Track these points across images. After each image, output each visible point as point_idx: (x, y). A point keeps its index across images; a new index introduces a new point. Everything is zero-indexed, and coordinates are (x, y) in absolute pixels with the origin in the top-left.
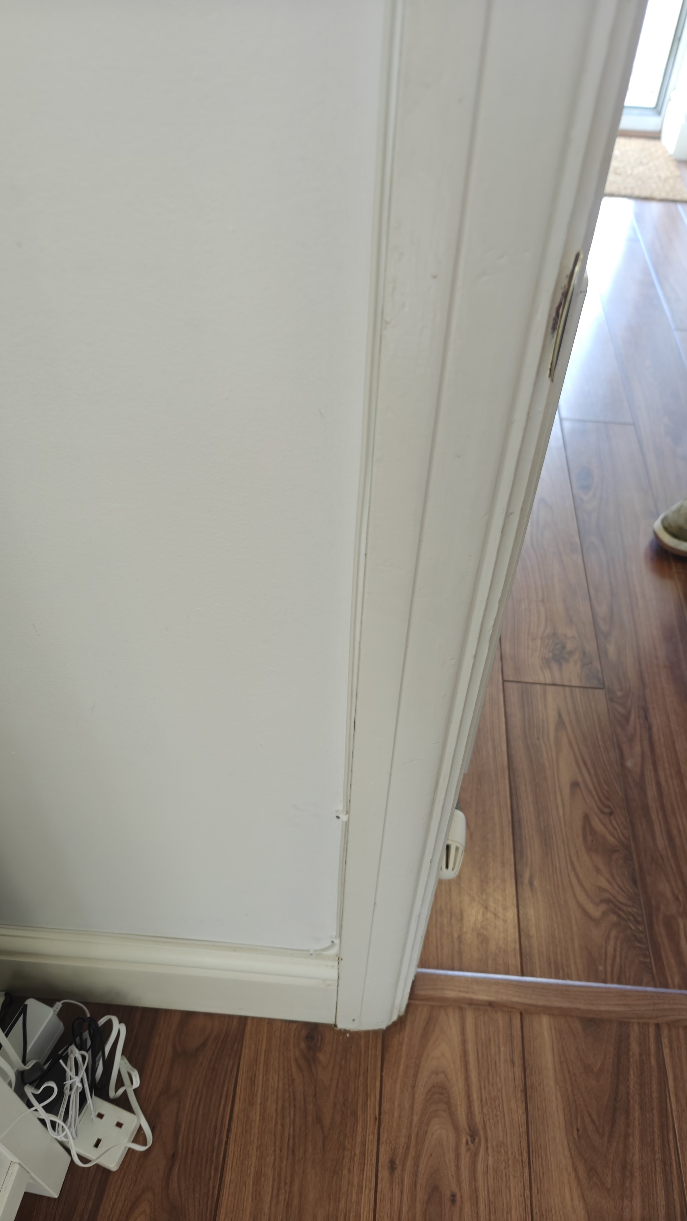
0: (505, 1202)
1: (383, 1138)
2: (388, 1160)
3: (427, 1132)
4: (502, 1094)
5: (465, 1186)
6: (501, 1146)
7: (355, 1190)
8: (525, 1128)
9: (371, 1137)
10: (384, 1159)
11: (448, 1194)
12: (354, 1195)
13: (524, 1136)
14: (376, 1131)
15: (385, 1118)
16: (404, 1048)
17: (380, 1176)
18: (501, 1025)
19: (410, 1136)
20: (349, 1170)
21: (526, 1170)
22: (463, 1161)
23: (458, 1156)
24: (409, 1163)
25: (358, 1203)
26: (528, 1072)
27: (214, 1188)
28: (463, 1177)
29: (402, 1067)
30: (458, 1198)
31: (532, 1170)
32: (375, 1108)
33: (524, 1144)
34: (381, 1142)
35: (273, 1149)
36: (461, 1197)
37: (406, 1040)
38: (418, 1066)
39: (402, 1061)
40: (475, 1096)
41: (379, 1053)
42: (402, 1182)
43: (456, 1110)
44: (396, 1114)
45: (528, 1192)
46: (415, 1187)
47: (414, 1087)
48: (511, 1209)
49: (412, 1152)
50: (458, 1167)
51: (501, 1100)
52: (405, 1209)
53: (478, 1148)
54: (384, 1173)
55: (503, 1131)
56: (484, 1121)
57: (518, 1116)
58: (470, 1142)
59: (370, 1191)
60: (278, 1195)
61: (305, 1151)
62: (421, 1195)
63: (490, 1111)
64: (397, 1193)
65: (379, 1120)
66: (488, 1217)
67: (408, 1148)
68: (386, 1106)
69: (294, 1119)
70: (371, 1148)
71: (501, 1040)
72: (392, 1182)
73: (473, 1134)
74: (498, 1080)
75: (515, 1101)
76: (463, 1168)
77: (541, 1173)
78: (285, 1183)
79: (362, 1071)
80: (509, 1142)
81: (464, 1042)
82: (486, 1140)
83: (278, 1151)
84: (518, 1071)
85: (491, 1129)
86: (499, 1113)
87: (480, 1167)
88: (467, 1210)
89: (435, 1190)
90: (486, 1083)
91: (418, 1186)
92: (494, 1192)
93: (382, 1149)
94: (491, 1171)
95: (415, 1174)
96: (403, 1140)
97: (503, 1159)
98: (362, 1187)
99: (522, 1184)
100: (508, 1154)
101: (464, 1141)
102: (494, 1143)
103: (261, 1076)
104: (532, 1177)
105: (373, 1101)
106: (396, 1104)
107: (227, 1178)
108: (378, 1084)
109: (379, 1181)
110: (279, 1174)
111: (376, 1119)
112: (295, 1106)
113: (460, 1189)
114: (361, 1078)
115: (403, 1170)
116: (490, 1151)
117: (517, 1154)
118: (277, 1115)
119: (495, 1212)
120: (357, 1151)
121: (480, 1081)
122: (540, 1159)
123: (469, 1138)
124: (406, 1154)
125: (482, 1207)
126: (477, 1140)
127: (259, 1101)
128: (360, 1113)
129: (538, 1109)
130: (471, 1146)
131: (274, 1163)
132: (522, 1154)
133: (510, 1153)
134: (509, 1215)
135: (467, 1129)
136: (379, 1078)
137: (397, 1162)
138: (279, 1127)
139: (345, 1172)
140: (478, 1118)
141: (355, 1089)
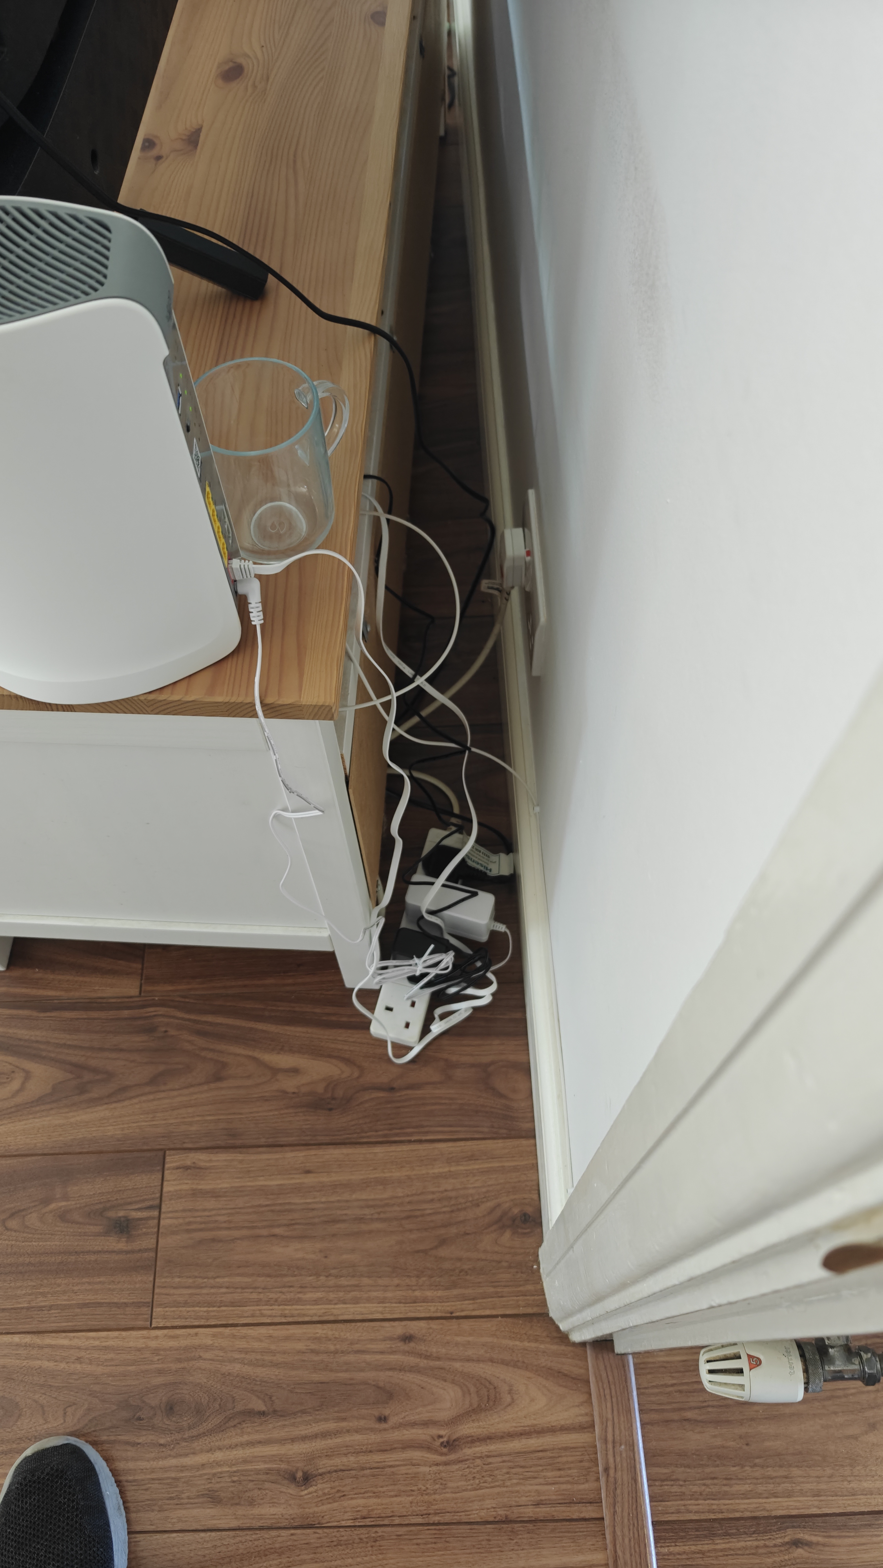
0: (385, 1489)
1: (434, 1325)
2: (412, 1332)
3: (445, 1381)
4: (499, 1486)
5: (396, 1435)
6: (441, 1484)
7: (379, 1294)
8: (465, 1519)
9: (433, 1309)
10: (414, 1327)
11: (386, 1412)
12: (375, 1294)
13: (456, 1518)
14: (439, 1315)
15: (453, 1325)
16: (533, 1345)
17: (396, 1323)
18: (582, 1487)
19: (438, 1359)
20: (398, 1286)
21: (419, 1520)
22: (420, 1431)
23: (426, 1424)
24: (412, 1360)
25: (369, 1300)
26: (530, 1526)
27: (368, 1137)
28: (405, 1432)
29: (511, 1343)
30: (384, 1426)
31: (421, 1528)
32: (462, 1311)
33: (447, 1518)
34: (430, 1321)
35: (409, 1193)
36: (385, 1430)
37: (542, 1346)
38: (515, 1365)
39: (518, 1343)
40: (493, 1447)
41: (522, 1311)
42: (393, 1352)
43: (473, 1421)
44: (459, 1339)
45: (397, 1521)
46: (390, 1369)
47: (492, 1360)
48: (379, 1497)
49: (423, 1363)
50: (413, 1424)
51: (492, 1485)
52: (368, 1357)
53: (436, 1452)
54: (399, 1329)
55: (458, 1487)
56: (466, 1460)
57: (477, 1510)
58: (441, 1440)
59: (382, 1313)
60: (368, 1207)
61: (411, 1231)
62: (383, 1377)
63: (478, 1469)
64: (382, 1346)
65: (450, 1317)
66: (368, 1465)
67: (428, 1357)
68: (466, 1325)
69: (439, 1213)
70: (422, 1310)
71: (564, 1487)
72: (391, 1339)
73: (451, 1445)
74: (515, 1481)
75: (494, 1506)
76: (414, 1431)
77: (419, 1541)
78: (379, 1213)
79: (499, 1290)
80: (448, 1495)
81: (552, 1430)
82: (446, 1464)
83: (408, 1199)
84: (530, 1512)
85: (457, 1470)
86: (477, 1481)
87: (417, 1455)
88: (374, 1438)
89: (388, 1394)
90: (509, 1464)
91: (390, 1373)
92: (393, 1473)
93: (422, 1324)
94: (414, 1470)
95: (402, 1369)
96: (434, 1350)
97: (428, 1486)
98: (383, 1302)
99: (405, 1514)
100: (435, 1494)
101: (442, 1433)
102: (443, 1474)
103: (477, 1167)
104: (413, 1528)
105: (468, 1308)
106: (470, 1339)
107: (378, 1150)
108: (488, 1312)
109: (392, 1323)
110: (387, 1205)
111: (451, 1313)
112: (452, 1211)
113: (393, 1428)
114: (492, 1290)
115: (405, 1353)
116: (434, 1468)
117: (436, 1507)
118: (442, 1192)
119: (373, 1476)
120: (417, 1293)
121: (510, 1454)
122: (433, 1540)
123: (445, 1439)
124: (420, 1355)
125: (377, 1457)
126: (445, 1450)
127: (453, 1169)
128: (455, 1292)
129: (489, 1540)
130: (438, 1443)
131: (397, 1197)
132: (436, 1514)
133: (437, 1497)
134: (371, 1495)
135: (454, 1437)
136: (494, 1312)
137: (412, 1344)
138: (430, 1197)
139: (396, 1281)
140: (468, 1452)
141: (479, 1283)
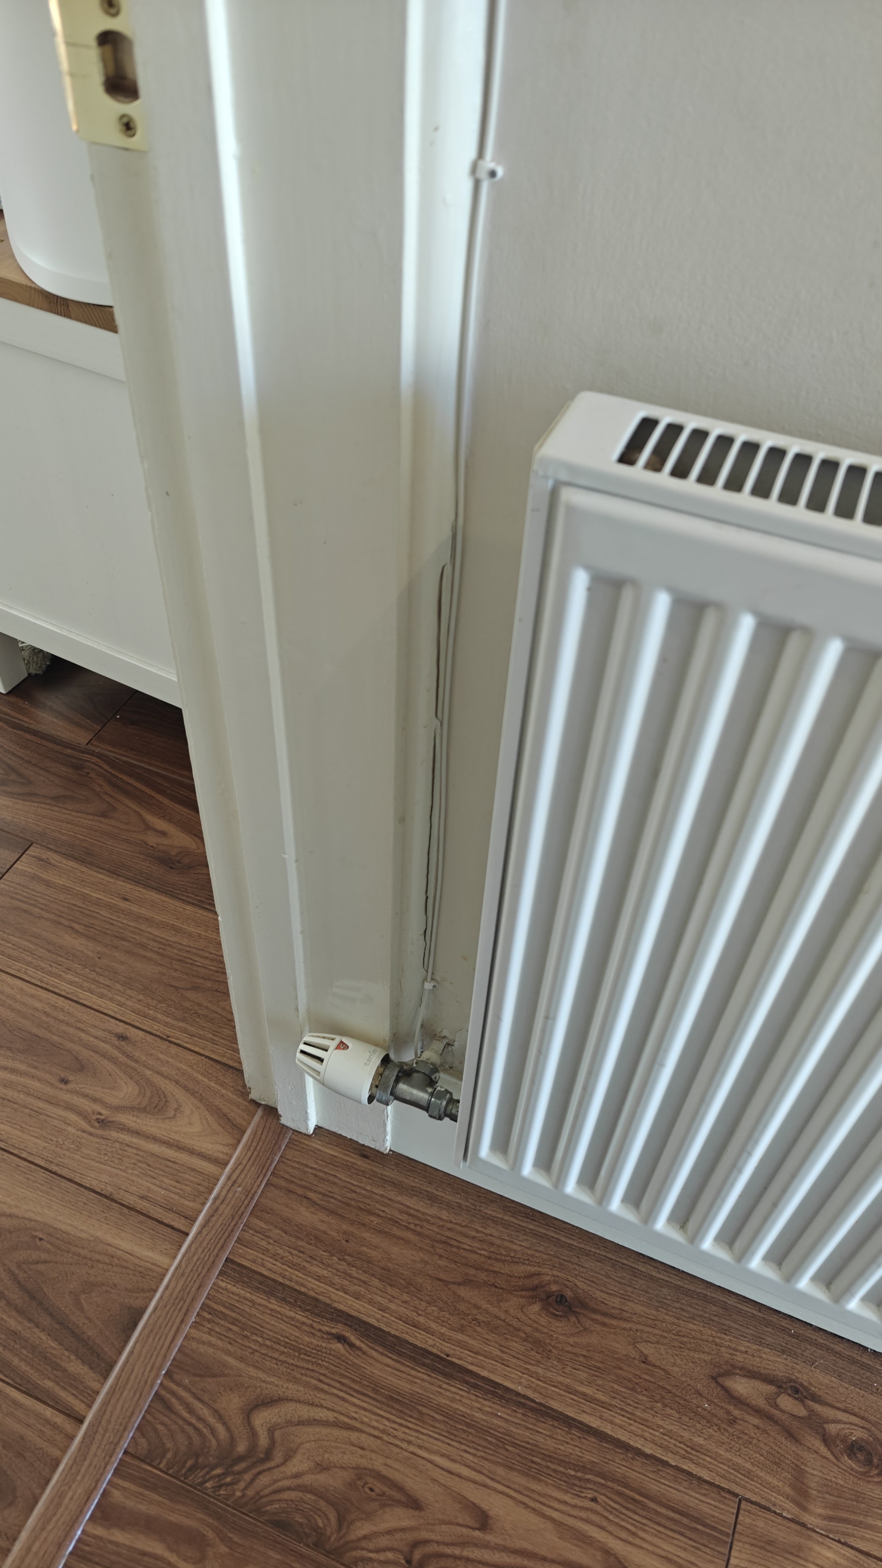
0: (31, 1128)
1: (149, 1038)
2: (129, 1035)
3: (131, 1078)
4: (121, 1170)
5: (67, 1097)
6: (77, 1146)
7: (123, 1000)
8: (78, 1180)
9: (156, 1028)
10: (132, 1032)
11: (71, 1078)
12: (119, 998)
13: (70, 1175)
14: (158, 1033)
15: (164, 1045)
16: (217, 1087)
17: (122, 1024)
18: (187, 1203)
19: (137, 1062)
20: (140, 1000)
21: (42, 1163)
22: (87, 1103)
23: (95, 1100)
24: (116, 1053)
25: (111, 1000)
26: (126, 1210)
27: (188, 897)
28: (76, 1098)
29: (200, 1077)
30: (62, 1086)
31: (39, 1169)
32: (177, 1039)
33: (64, 1172)
34: (148, 1035)
35: (192, 945)
36: (61, 1089)
37: (224, 1091)
38: (193, 1093)
39: (205, 1080)
40: (135, 1140)
41: (224, 1060)
42: (105, 1042)
43: (133, 1116)
44: (161, 1056)
45: (24, 1155)
46: (94, 1051)
47: (177, 1082)
48: (22, 1132)
49: (122, 1059)
50: (86, 1096)
51: (116, 1166)
52: (83, 1035)
53: (89, 1123)
54: (121, 1028)
55: (88, 1155)
56: (108, 1139)
57: (91, 1177)
58: (99, 1116)
59: (115, 1012)
60: (154, 940)
61: (176, 970)
62: (85, 1053)
63: (114, 1150)
64: (99, 1033)
65: (166, 1039)
66: (30, 1107)
67: (128, 1056)
68: (174, 1049)
69: (206, 968)
70: (147, 1025)
71: (172, 1195)
72: (110, 1032)
73: (103, 1123)
74: (136, 1172)
75: (107, 1182)
76: (83, 1100)
77: (31, 1177)
78: (160, 948)
80: (76, 1156)
81: (191, 1152)
82: (91, 1134)
84: (131, 1200)
85: (97, 1143)
86: (106, 1158)
87: (73, 1117)
88: (49, 1090)
89: (81, 1067)
90: (140, 1158)
91: (91, 1053)
92: (46, 1121)
93: (141, 1033)
94: (63, 1126)
95: (104, 1055)
96: (137, 1054)
97: (66, 1143)
98: (121, 1006)
99: (34, 1153)
100: (67, 1150)
101: (103, 1112)
102: (83, 1141)
104: (33, 1166)
105: (184, 1039)
106: (170, 1060)
107: (189, 908)
108: (197, 1049)
109: (118, 1022)
110: (169, 945)
111: (168, 1037)
112: (217, 972)
113: (68, 1091)
114: (211, 1036)
115: (113, 1045)
116: (80, 1133)
117: (61, 1160)
119: (30, 1115)
120: (151, 1012)
121: (146, 1152)
122: (42, 1182)
123: (102, 1117)
124: (124, 1053)
125: (41, 1104)
126: (96, 1124)
128: (181, 1024)
129: (85, 1204)
130: (95, 1117)
131: (180, 944)
132: (58, 1165)
133: (67, 1153)
134: (19, 1127)
135: (111, 1119)
136: (202, 1052)
137: (123, 1043)
138: (207, 955)
139: (141, 997)
140: (114, 1134)
